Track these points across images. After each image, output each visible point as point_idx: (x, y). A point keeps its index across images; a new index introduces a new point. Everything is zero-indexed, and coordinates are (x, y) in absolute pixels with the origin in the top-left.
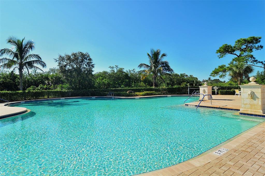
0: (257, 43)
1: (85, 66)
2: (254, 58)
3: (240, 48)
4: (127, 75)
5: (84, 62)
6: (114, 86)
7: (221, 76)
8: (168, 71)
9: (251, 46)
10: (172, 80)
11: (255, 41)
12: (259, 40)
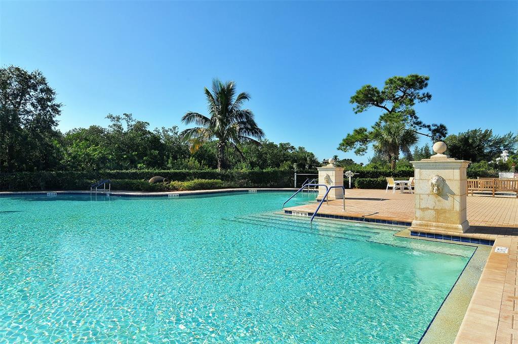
0: (421, 88)
1: (29, 107)
2: (416, 117)
3: (393, 95)
4: (155, 140)
5: (27, 96)
6: (118, 164)
7: (358, 152)
8: (253, 133)
9: (412, 93)
10: (261, 156)
11: (418, 84)
12: (425, 83)
